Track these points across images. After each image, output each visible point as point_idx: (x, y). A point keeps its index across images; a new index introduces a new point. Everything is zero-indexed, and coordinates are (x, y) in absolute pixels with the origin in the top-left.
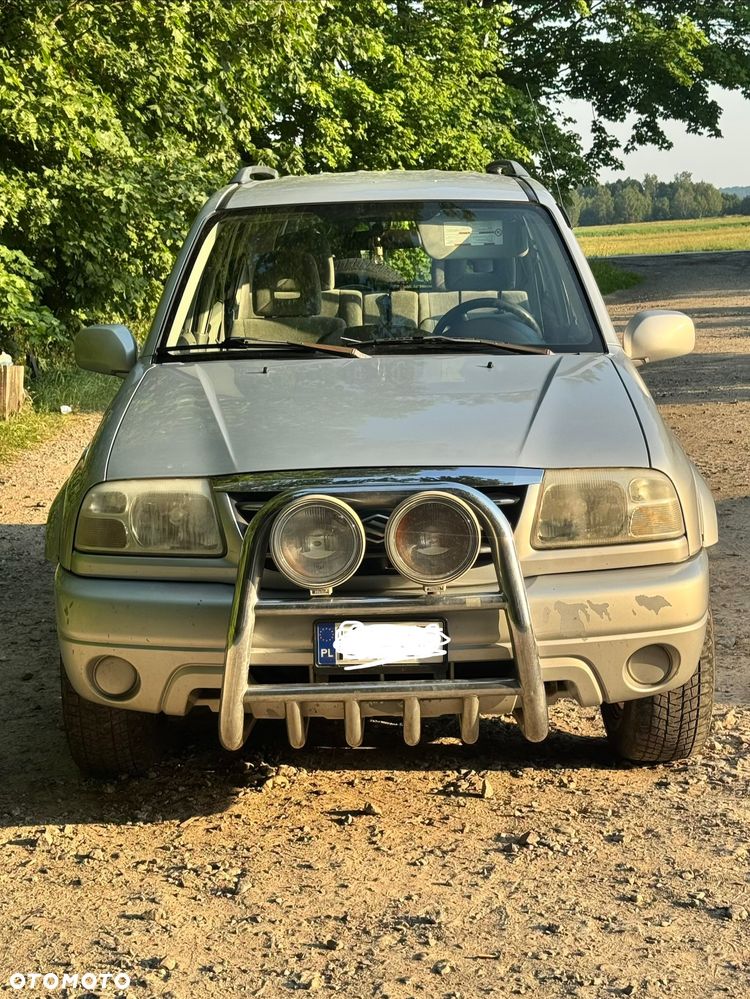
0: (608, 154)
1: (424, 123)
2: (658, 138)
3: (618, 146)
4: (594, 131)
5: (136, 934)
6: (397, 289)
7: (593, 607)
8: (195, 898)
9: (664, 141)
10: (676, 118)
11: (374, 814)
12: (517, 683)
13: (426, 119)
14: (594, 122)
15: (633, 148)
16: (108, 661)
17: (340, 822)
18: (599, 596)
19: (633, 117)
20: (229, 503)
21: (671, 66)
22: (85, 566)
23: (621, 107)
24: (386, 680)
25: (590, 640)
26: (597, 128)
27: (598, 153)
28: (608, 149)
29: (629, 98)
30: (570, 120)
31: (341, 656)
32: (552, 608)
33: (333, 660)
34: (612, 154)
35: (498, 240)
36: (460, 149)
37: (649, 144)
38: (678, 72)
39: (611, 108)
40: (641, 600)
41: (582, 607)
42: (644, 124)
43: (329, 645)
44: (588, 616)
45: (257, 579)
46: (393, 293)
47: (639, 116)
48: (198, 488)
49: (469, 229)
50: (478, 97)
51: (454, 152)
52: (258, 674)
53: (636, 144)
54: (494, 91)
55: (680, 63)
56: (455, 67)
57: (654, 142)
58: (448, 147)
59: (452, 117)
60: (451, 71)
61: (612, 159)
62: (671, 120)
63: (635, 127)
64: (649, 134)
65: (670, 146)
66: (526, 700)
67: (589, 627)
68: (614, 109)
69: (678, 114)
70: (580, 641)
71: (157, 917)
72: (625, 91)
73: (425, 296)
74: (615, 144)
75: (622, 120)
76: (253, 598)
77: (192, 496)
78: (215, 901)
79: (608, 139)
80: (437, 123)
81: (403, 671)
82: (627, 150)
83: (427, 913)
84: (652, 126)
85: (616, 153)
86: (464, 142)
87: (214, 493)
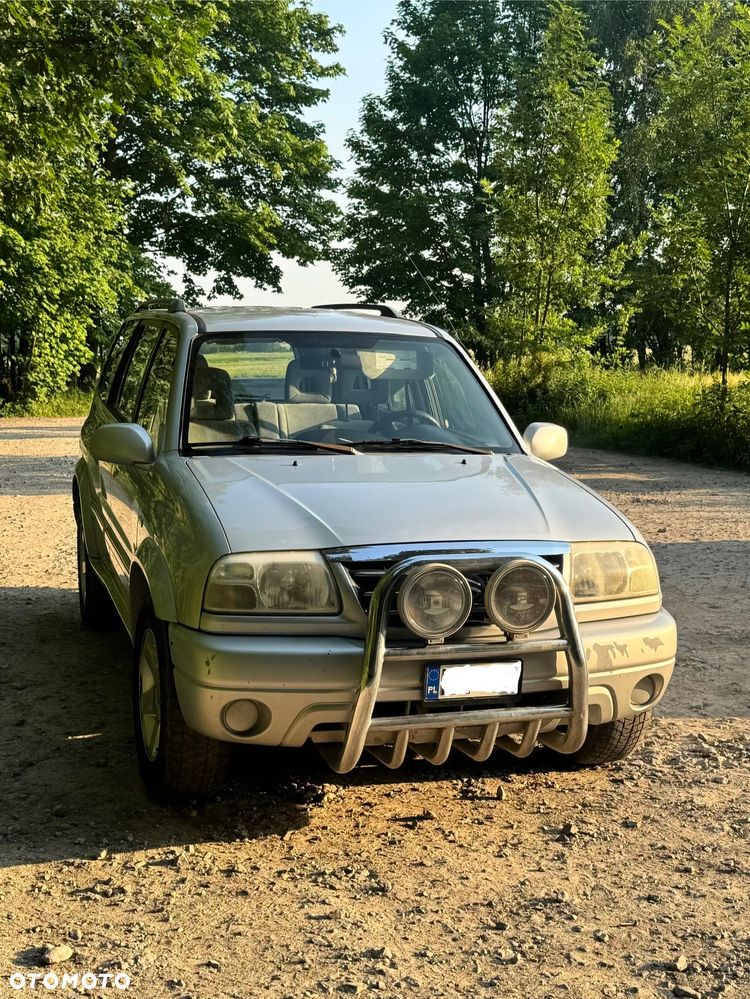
0: (194, 300)
1: (65, 267)
2: (232, 290)
3: (204, 294)
4: (184, 281)
5: (336, 931)
6: (260, 401)
7: (619, 648)
8: (355, 898)
9: (237, 293)
10: (245, 276)
11: (432, 818)
12: (570, 705)
13: (66, 263)
14: (185, 275)
15: (214, 297)
16: (238, 704)
17: (411, 828)
18: (621, 639)
19: (213, 274)
20: (344, 571)
21: (252, 238)
22: (214, 625)
23: (204, 265)
24: (464, 710)
25: (615, 673)
26: (187, 280)
27: (188, 298)
28: (194, 296)
29: (210, 259)
30: (172, 272)
31: (443, 693)
32: (591, 649)
33: (437, 695)
34: (198, 300)
35: (414, 366)
36: (93, 288)
37: (226, 294)
38: (257, 243)
39: (197, 266)
40: (646, 641)
41: (611, 647)
42: (222, 279)
43: (436, 684)
44: (614, 654)
45: (385, 632)
46: (258, 404)
47: (217, 273)
48: (313, 559)
49: (393, 357)
50: (109, 249)
51: (88, 290)
52: (383, 709)
53: (216, 294)
54: (119, 246)
55: (258, 235)
56: (90, 225)
57: (230, 293)
58: (82, 286)
59: (86, 264)
60: (87, 228)
61: (198, 304)
62: (242, 277)
63: (216, 281)
64: (226, 287)
65: (241, 297)
66: (574, 720)
67: (615, 663)
68: (199, 266)
69: (248, 273)
70: (608, 674)
71: (343, 916)
72: (208, 254)
73: (281, 406)
74: (201, 292)
75: (204, 275)
76: (382, 650)
77: (311, 565)
78: (372, 899)
79: (196, 289)
80: (74, 269)
81: (488, 702)
82: (209, 298)
83: (546, 894)
84: (229, 281)
85: (201, 299)
86: (96, 283)
87: (328, 562)
